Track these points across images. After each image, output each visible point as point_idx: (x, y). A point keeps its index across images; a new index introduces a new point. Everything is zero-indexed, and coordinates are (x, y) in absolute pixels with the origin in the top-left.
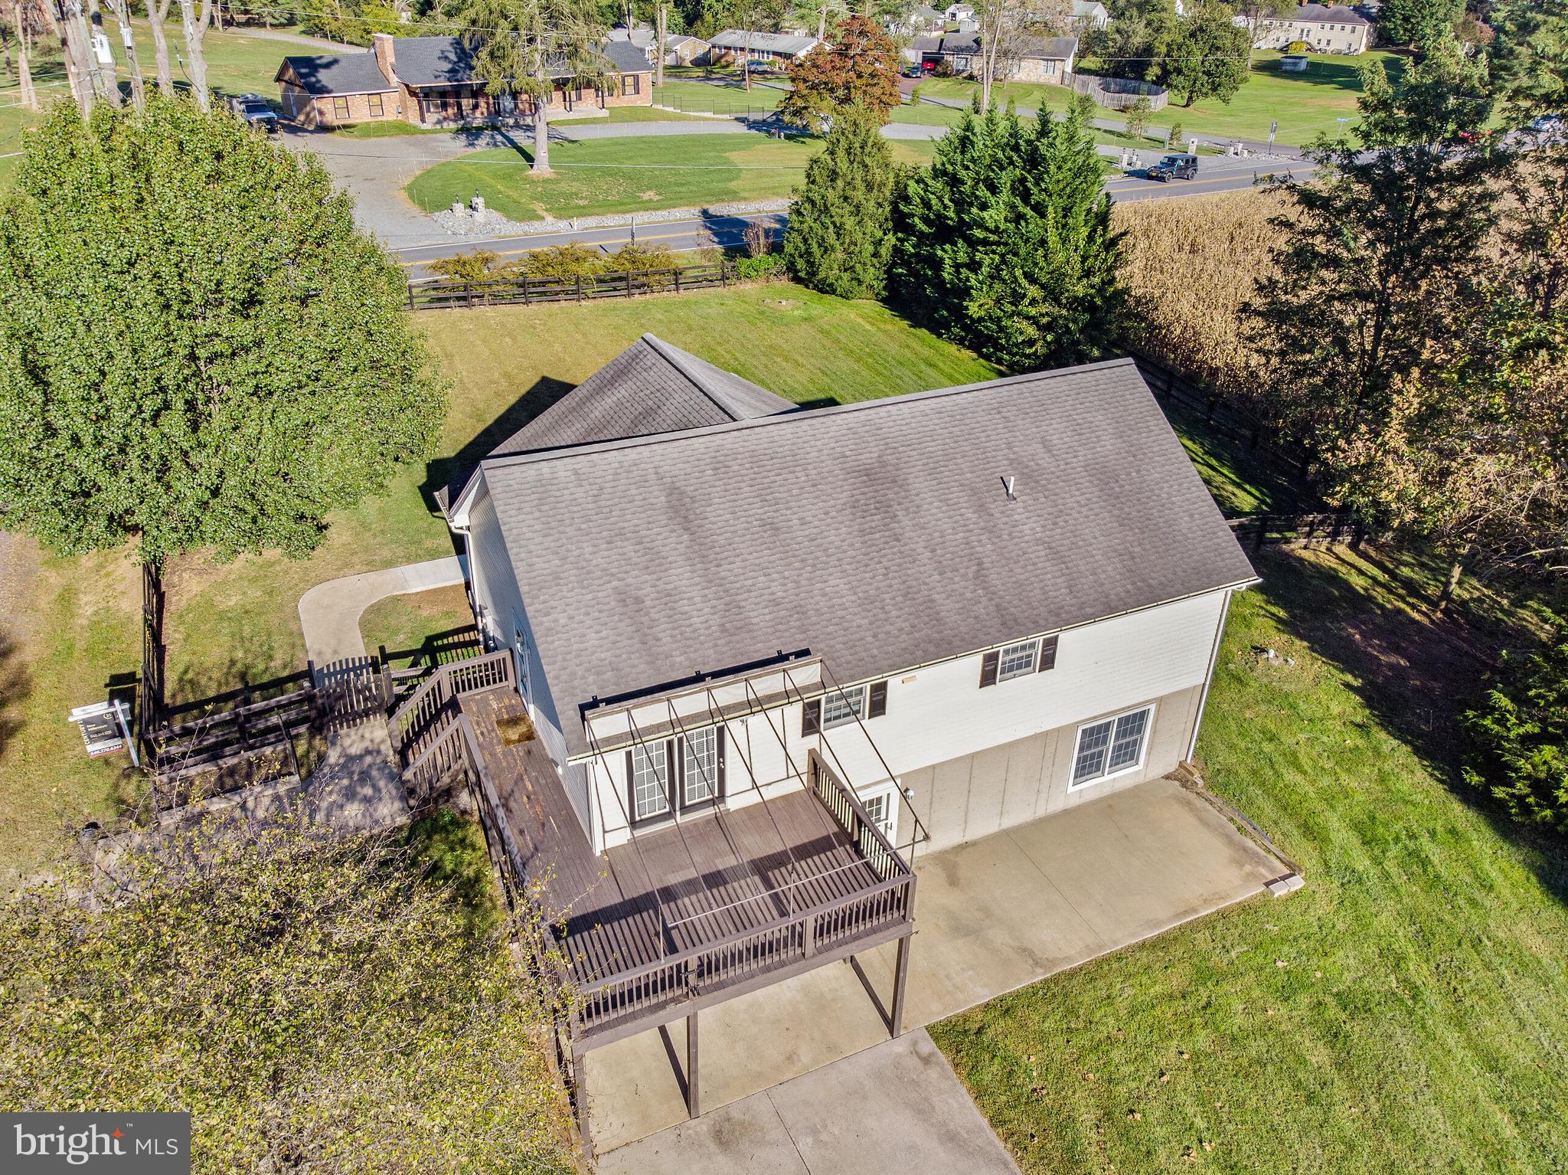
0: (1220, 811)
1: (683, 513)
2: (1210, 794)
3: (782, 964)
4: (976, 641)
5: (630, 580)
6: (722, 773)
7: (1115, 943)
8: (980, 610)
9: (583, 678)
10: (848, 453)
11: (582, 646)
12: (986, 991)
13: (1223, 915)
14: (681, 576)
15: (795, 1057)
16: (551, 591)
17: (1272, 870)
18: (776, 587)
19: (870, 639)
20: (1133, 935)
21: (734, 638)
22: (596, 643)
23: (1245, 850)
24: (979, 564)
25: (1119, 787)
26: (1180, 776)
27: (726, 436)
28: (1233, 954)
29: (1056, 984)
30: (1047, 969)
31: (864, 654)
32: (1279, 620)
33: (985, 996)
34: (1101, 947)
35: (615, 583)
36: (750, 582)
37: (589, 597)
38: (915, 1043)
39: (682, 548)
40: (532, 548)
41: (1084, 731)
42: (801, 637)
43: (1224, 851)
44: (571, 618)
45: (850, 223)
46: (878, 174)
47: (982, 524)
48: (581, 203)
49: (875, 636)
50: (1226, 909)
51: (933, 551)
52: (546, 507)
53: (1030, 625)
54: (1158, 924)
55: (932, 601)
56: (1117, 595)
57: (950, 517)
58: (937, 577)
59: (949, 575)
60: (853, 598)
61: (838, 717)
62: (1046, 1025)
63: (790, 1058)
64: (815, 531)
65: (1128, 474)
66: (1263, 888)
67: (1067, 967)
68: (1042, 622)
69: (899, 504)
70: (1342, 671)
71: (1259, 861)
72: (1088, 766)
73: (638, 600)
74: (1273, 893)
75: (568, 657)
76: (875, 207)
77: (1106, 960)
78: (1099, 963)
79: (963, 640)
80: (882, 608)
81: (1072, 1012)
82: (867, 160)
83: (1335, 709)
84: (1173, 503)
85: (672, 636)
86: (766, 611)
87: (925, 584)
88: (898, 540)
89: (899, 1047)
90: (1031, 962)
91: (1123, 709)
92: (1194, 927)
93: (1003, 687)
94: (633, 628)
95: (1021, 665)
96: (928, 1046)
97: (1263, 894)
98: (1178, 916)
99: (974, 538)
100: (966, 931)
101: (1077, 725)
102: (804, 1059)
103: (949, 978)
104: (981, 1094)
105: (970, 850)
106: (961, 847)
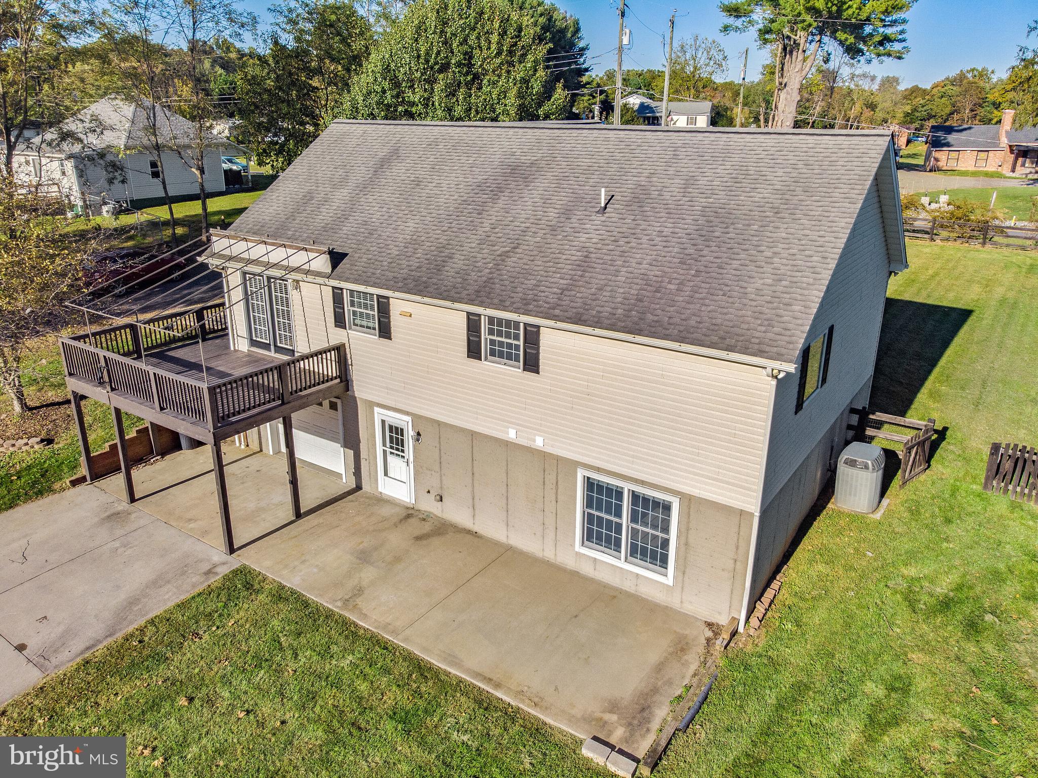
0: (697, 675)
1: (385, 163)
2: (715, 660)
5: (320, 188)
12: (297, 582)
13: (511, 712)
17: (629, 740)
19: (386, 263)
24: (514, 248)
26: (719, 631)
30: (343, 607)
35: (313, 187)
39: (361, 180)
41: (586, 479)
42: (355, 246)
47: (552, 223)
49: (391, 263)
51: (494, 228)
57: (535, 211)
58: (474, 245)
60: (409, 237)
64: (439, 193)
66: (586, 737)
67: (353, 618)
71: (635, 725)
72: (599, 532)
78: (376, 641)
80: (415, 249)
87: (462, 246)
88: (480, 214)
90: (347, 597)
91: (633, 480)
93: (489, 369)
96: (224, 570)
97: (575, 738)
99: (533, 230)
100: (364, 557)
101: (577, 464)
102: (192, 526)
103: (303, 562)
104: (182, 606)
105: (469, 537)
106: (469, 532)
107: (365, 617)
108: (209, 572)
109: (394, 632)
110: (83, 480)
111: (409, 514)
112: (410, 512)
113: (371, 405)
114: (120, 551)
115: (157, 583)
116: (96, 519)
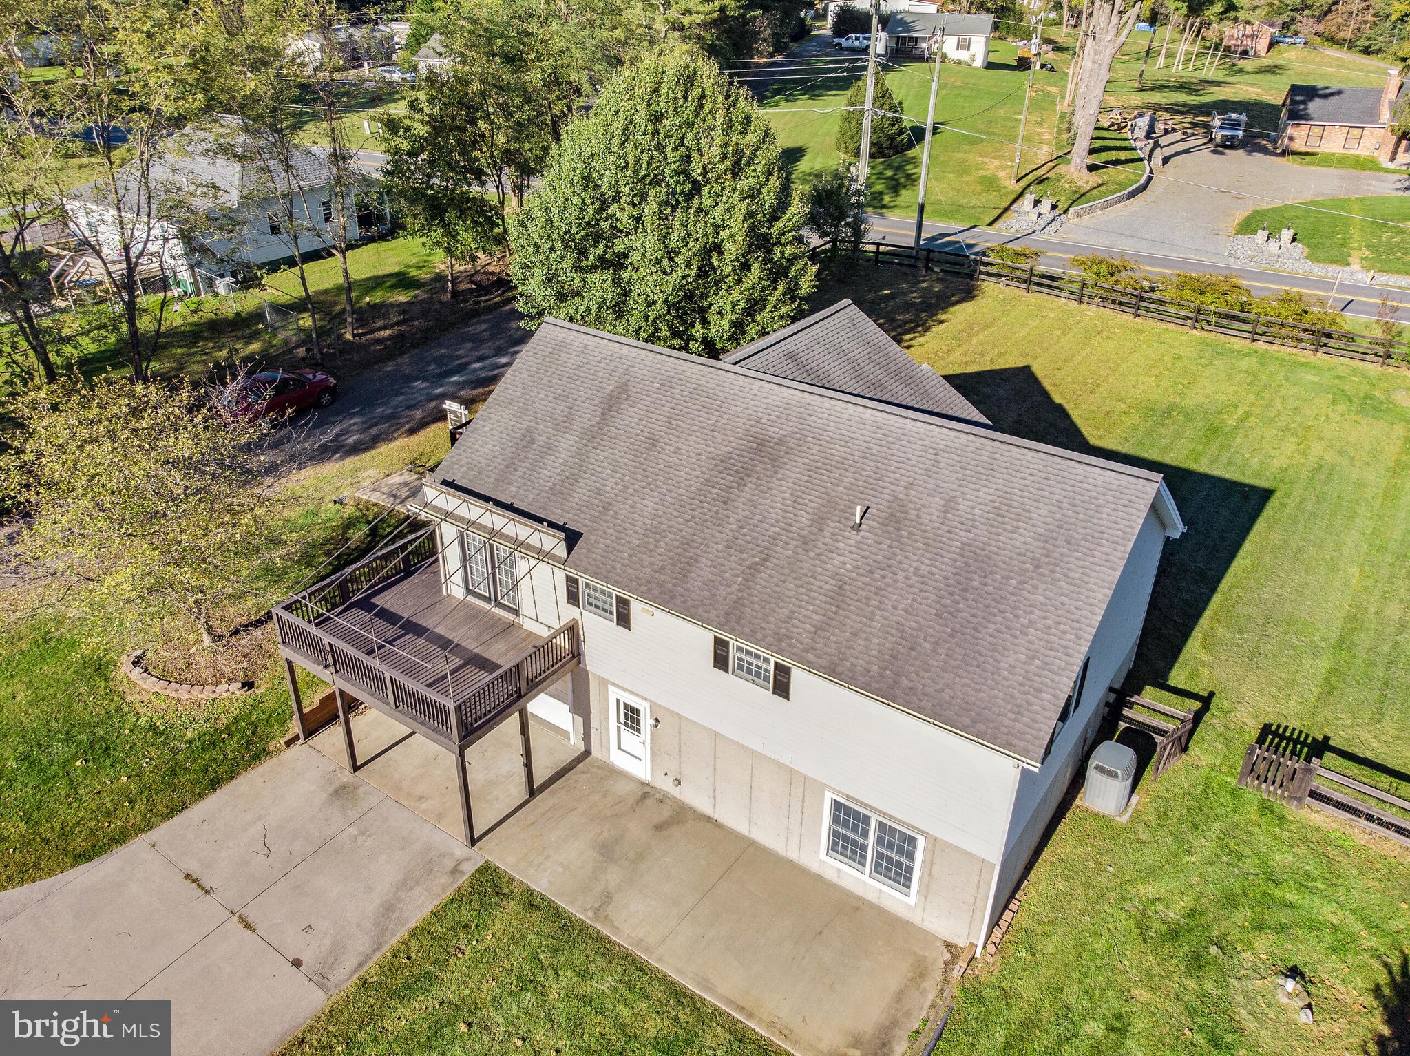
0: (933, 1007)
1: (614, 403)
2: (953, 991)
4: (693, 610)
5: (541, 427)
7: (660, 960)
8: (723, 592)
9: (462, 466)
10: (764, 421)
11: (480, 449)
12: (544, 885)
15: (423, 800)
18: (610, 482)
19: (626, 555)
20: (679, 972)
21: (551, 497)
22: (488, 451)
23: (885, 1044)
24: (765, 560)
25: (888, 905)
26: (958, 955)
29: (580, 930)
33: (541, 884)
35: (533, 424)
36: (600, 469)
37: (513, 423)
38: (468, 859)
39: (588, 424)
40: (518, 379)
41: (835, 802)
42: (589, 523)
44: (492, 430)
47: (804, 532)
49: (631, 556)
51: (742, 527)
52: (549, 360)
54: (711, 990)
55: (697, 561)
57: (785, 511)
58: (721, 547)
59: (732, 552)
60: (648, 522)
63: (421, 798)
64: (678, 462)
65: (1007, 578)
69: (758, 478)
72: (844, 848)
73: (532, 441)
77: (634, 959)
80: (657, 541)
84: (1026, 634)
85: (524, 473)
86: (588, 493)
87: (707, 546)
88: (725, 503)
89: (460, 851)
90: (597, 905)
94: (512, 455)
96: (469, 868)
98: (732, 1003)
99: (784, 538)
100: (606, 852)
101: (825, 787)
102: (424, 806)
103: (547, 857)
104: (437, 914)
105: (709, 826)
106: (709, 820)
107: (617, 930)
108: (455, 871)
109: (647, 950)
110: (297, 738)
111: (646, 792)
112: (647, 789)
113: (604, 683)
114: (360, 839)
115: (406, 883)
116: (324, 796)
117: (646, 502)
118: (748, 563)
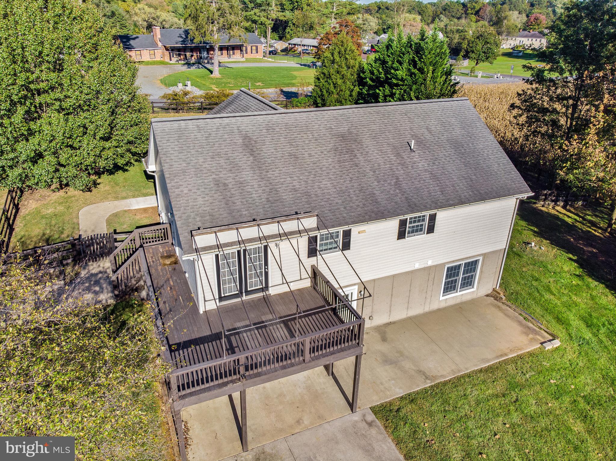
0: (514, 310)
1: (251, 148)
2: (509, 303)
3: (292, 365)
4: (395, 213)
5: (221, 176)
6: (266, 274)
7: (467, 369)
8: (398, 199)
9: (194, 218)
10: (333, 127)
11: (195, 204)
12: (401, 391)
13: (520, 357)
14: (247, 175)
15: (301, 421)
16: (180, 178)
17: (543, 337)
18: (295, 183)
19: (342, 209)
20: (476, 365)
21: (273, 205)
22: (202, 203)
23: (529, 328)
24: (397, 179)
25: (465, 299)
26: (494, 295)
27: (274, 116)
28: (527, 376)
29: (437, 388)
30: (432, 381)
31: (339, 216)
32: (535, 232)
33: (401, 393)
34: (459, 371)
35: (214, 176)
36: (283, 180)
37: (200, 181)
38: (364, 416)
39: (249, 163)
40: (173, 158)
41: (448, 268)
42: (308, 206)
43: (519, 328)
44: (190, 190)
45: (340, 82)
46: (352, 62)
48: (231, 85)
50: (522, 354)
52: (182, 141)
53: (422, 207)
54: (488, 361)
55: (374, 194)
56: (465, 196)
57: (383, 158)
58: (376, 183)
59: (382, 183)
60: (334, 190)
61: (327, 250)
62: (433, 408)
63: (298, 422)
64: (316, 159)
65: (468, 145)
66: (540, 345)
67: (443, 380)
68: (429, 206)
69: (358, 150)
70: (567, 253)
71: (536, 333)
72: (450, 287)
73: (225, 185)
74: (545, 348)
75: (187, 208)
76: (351, 75)
77: (463, 377)
78: (459, 378)
79: (389, 212)
81: (446, 402)
82: (347, 56)
83: (566, 268)
84: (490, 158)
85: (241, 202)
86: (290, 193)
88: (357, 166)
89: (356, 417)
90: (424, 377)
91: (467, 258)
92: (506, 362)
93: (409, 240)
94: (222, 197)
95: (417, 230)
96: (371, 417)
97: (540, 348)
98: (498, 357)
100: (390, 362)
101: (445, 264)
102: (306, 422)
103: (382, 384)
104: (399, 442)
105: (392, 325)
106: (388, 324)
107: (442, 376)
108: (370, 424)
115: (367, 450)
117: (324, 183)
118: (393, 183)
